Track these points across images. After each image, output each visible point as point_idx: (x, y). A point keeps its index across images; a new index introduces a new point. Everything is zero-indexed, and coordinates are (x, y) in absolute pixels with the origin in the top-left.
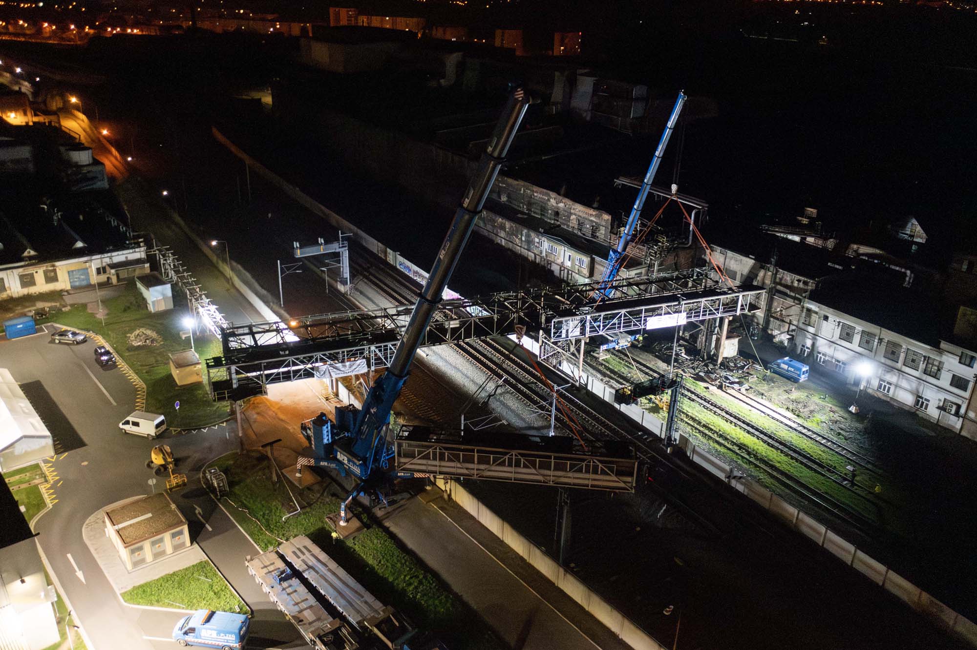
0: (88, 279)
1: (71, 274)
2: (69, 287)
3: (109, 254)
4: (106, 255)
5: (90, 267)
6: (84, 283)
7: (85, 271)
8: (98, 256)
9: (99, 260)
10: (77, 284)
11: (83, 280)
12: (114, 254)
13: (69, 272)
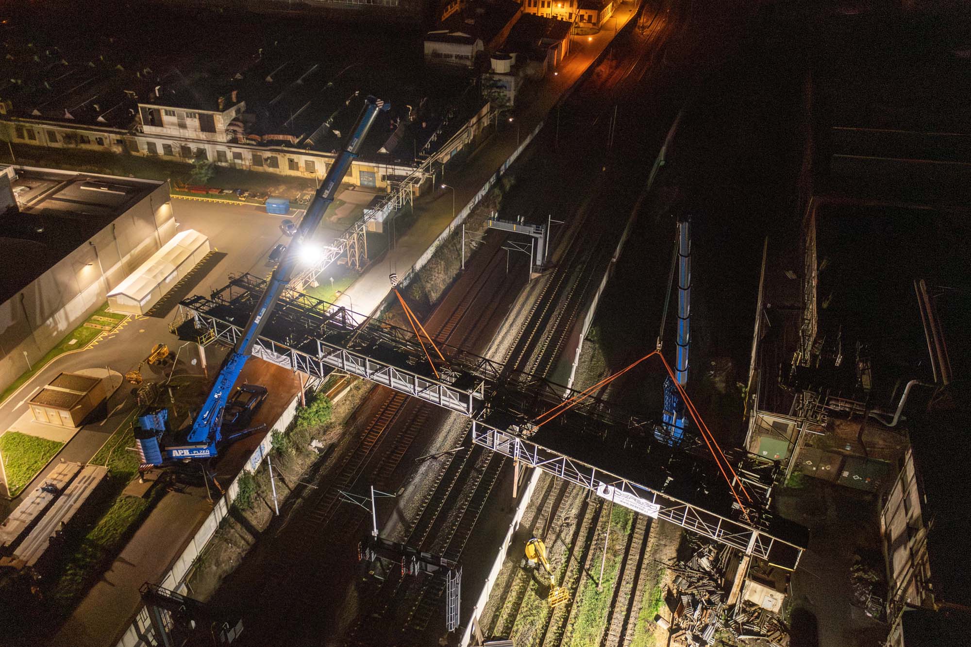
0: (374, 182)
1: (362, 174)
2: (359, 184)
3: (393, 167)
4: (390, 167)
5: (378, 172)
6: (371, 184)
7: (373, 174)
8: (385, 166)
9: (385, 169)
10: (366, 183)
11: (370, 181)
12: (396, 167)
13: (360, 171)
